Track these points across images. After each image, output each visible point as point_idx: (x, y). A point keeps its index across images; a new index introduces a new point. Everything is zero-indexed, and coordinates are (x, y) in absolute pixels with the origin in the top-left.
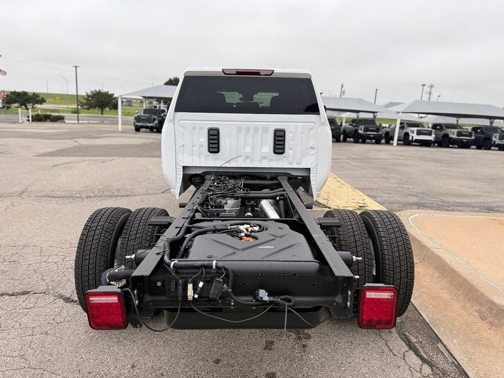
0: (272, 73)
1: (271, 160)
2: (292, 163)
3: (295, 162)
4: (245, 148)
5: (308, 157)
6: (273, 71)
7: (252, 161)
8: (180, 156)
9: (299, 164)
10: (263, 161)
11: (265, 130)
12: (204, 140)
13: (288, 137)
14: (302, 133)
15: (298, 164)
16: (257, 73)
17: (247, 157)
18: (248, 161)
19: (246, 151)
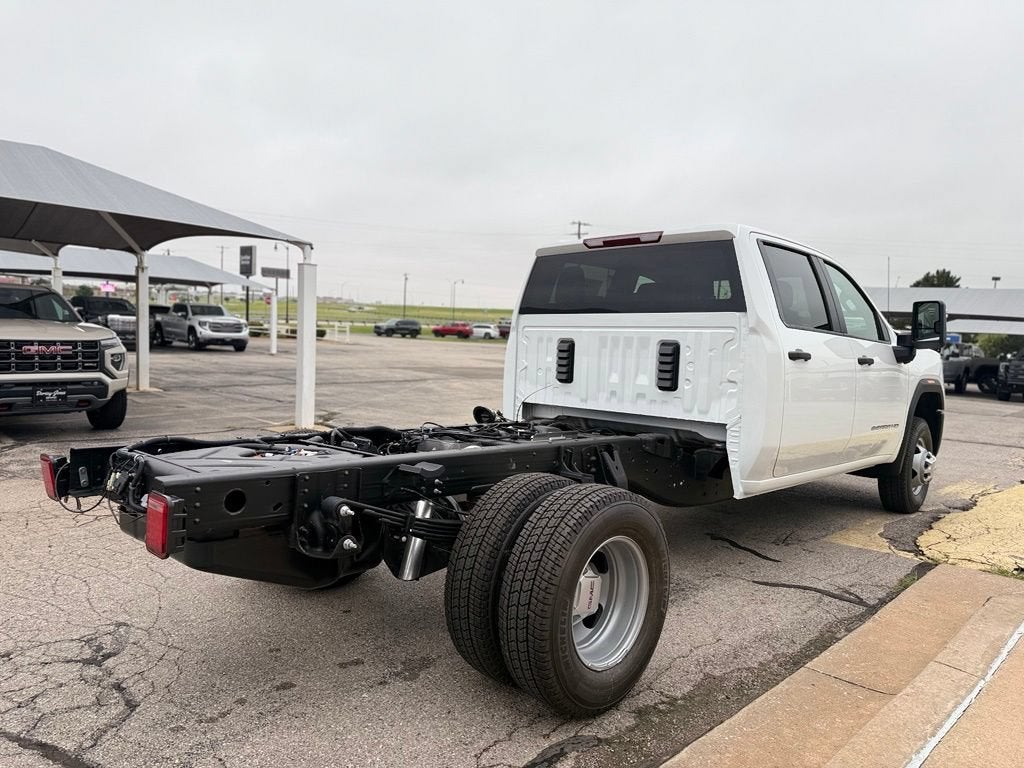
0: (660, 237)
1: (653, 401)
2: (689, 411)
3: (696, 408)
4: (610, 375)
5: (724, 400)
6: (662, 232)
7: (621, 401)
8: (520, 388)
9: (706, 412)
10: (639, 402)
11: (644, 342)
12: (551, 360)
13: (684, 356)
14: (711, 350)
15: (700, 412)
16: (635, 240)
17: (613, 393)
18: (614, 400)
19: (611, 381)
